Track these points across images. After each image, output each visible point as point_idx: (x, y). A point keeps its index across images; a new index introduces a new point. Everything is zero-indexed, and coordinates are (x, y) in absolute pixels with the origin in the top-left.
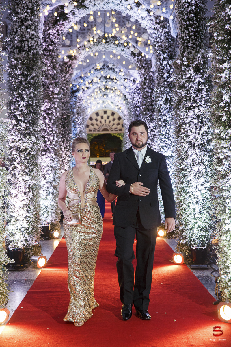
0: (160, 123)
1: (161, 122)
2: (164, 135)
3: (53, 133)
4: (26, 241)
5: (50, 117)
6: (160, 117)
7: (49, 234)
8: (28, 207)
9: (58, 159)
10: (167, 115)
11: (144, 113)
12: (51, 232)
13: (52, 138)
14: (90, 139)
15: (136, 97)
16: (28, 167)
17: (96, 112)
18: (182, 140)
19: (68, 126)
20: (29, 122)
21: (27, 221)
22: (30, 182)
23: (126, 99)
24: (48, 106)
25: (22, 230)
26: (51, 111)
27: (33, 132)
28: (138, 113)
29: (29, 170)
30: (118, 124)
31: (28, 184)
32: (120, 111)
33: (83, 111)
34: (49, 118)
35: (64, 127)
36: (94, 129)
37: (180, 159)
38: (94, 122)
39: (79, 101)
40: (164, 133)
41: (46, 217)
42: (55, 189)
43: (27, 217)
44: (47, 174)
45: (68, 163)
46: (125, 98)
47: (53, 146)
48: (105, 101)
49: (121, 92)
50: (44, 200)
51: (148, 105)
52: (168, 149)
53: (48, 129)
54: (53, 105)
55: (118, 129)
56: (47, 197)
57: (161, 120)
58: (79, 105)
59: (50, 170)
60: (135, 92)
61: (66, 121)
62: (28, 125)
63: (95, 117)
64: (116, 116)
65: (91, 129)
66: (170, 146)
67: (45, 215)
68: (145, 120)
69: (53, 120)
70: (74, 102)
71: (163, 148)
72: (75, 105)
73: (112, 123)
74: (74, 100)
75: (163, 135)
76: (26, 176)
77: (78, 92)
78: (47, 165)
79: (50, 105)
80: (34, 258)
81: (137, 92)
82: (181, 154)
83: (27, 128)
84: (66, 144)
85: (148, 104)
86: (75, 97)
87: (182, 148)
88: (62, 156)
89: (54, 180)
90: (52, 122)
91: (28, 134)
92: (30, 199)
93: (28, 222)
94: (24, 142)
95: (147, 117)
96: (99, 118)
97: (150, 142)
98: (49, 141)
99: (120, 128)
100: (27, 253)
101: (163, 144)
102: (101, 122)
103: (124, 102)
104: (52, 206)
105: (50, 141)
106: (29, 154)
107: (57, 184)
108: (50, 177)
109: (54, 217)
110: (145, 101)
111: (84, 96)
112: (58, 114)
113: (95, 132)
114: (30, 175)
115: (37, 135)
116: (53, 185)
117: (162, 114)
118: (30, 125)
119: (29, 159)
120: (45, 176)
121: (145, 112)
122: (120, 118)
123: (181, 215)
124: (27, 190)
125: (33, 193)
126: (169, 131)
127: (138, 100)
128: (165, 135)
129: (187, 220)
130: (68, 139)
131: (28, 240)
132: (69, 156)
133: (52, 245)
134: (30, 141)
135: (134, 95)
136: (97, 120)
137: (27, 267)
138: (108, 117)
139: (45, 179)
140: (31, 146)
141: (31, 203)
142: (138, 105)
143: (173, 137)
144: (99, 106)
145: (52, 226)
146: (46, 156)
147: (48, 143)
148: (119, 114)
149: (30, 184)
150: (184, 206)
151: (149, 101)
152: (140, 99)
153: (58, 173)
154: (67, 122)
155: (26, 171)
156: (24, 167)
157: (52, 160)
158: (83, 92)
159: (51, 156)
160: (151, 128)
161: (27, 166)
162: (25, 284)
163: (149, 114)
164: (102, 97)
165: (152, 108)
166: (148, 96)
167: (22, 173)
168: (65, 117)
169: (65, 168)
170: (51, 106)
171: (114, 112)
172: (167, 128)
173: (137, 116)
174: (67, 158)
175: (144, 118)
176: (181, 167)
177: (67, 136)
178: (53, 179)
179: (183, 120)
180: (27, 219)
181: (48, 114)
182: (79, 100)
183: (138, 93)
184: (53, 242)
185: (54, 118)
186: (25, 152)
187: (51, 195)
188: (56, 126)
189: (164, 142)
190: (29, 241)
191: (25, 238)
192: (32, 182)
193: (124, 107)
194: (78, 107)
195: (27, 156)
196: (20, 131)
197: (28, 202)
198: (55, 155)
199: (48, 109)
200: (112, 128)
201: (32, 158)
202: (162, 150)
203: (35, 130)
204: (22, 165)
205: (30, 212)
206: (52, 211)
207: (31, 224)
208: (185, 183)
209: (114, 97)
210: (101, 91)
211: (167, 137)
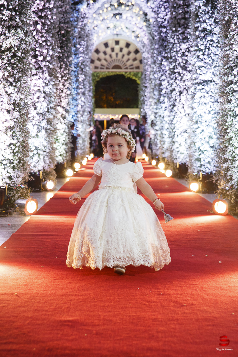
0: (197, 33)
1: (200, 31)
2: (202, 50)
3: (47, 44)
4: (10, 178)
5: (43, 21)
6: (198, 25)
7: (40, 184)
8: (12, 131)
9: (54, 82)
10: (207, 21)
11: (174, 29)
13: (45, 51)
14: (95, 81)
15: (161, 12)
16: (14, 74)
17: (105, 42)
18: (231, 40)
19: (67, 46)
20: (14, 10)
21: (12, 151)
22: (15, 96)
23: (147, 20)
24: (40, 5)
25: (4, 162)
26: (45, 13)
27: (20, 24)
28: (164, 36)
29: (15, 79)
30: (135, 59)
31: (13, 98)
32: (138, 39)
33: (87, 36)
34: (42, 22)
35: (61, 47)
36: (102, 65)
37: (228, 68)
38: (101, 55)
39: (82, 20)
40: (203, 47)
41: (36, 162)
42: (49, 123)
43: (12, 146)
44: (38, 102)
45: (66, 97)
46: (146, 18)
47: (47, 64)
48: (117, 26)
49: (141, 9)
50: (34, 139)
51: (179, 19)
52: (207, 70)
53: (40, 38)
54: (48, 4)
55: (134, 66)
56: (39, 134)
57: (200, 29)
58: (82, 24)
59: (43, 96)
60: (161, 6)
61: (64, 39)
62: (14, 14)
63: (102, 48)
64: (131, 48)
65: (97, 65)
66: (210, 66)
67: (36, 158)
68: (175, 39)
69: (47, 26)
70: (75, 19)
71: (200, 68)
72: (76, 23)
73: (126, 57)
74: (76, 15)
75: (200, 50)
76: (10, 87)
77: (81, 4)
78: (39, 90)
79: (43, 4)
80: (20, 201)
81: (163, 5)
82: (230, 61)
83: (11, 18)
84: (64, 70)
85: (180, 17)
86: (76, 11)
87: (232, 51)
88: (58, 88)
89: (48, 112)
90: (46, 28)
91: (14, 27)
92: (15, 120)
93: (13, 152)
94: (8, 38)
95: (177, 36)
96: (108, 50)
97: (181, 71)
98: (41, 55)
99: (137, 65)
100: (11, 195)
101: (202, 64)
102: (111, 56)
103: (145, 24)
104: (45, 147)
105: (42, 55)
106: (14, 56)
107: (52, 117)
108: (42, 106)
109: (48, 162)
110: (175, 11)
111: (89, 13)
112: (55, 17)
113: (102, 70)
114: (15, 86)
115: (25, 29)
116: (46, 117)
117: (201, 19)
118: (16, 14)
119: (15, 64)
120: (35, 105)
121: (174, 27)
122: (137, 52)
123: (226, 147)
124: (12, 107)
125: (20, 112)
126: (210, 44)
127: (164, 16)
128: (204, 51)
129: (234, 154)
130: (67, 64)
131: (13, 177)
132: (68, 88)
133: (44, 197)
134: (16, 37)
135: (159, 10)
136: (105, 53)
137: (10, 214)
138: (121, 50)
139: (35, 109)
140: (17, 44)
141: (16, 126)
142: (164, 24)
143: (215, 53)
144: (109, 32)
145: (44, 174)
146: (37, 77)
147: (40, 58)
148: (137, 45)
149: (16, 99)
150: (231, 134)
151: (181, 12)
152: (167, 15)
153: (53, 102)
154: (66, 41)
155: (11, 80)
156: (7, 74)
157: (46, 83)
158: (88, 8)
159: (44, 77)
160: (183, 51)
161: (12, 73)
163: (180, 31)
164: (114, 17)
165: (184, 22)
166: (180, 6)
167: (4, 82)
168: (63, 32)
169: (62, 105)
170: (44, 5)
171: (129, 43)
172: (207, 40)
173: (163, 40)
174: (65, 91)
175: (173, 37)
176: (229, 80)
177: (65, 60)
178: (46, 110)
179: (234, 10)
180: (11, 148)
181: (40, 17)
182: (82, 18)
183: (164, 8)
184: (45, 194)
185: (49, 23)
186: (8, 53)
187: (43, 131)
188: (51, 35)
189: (203, 60)
190: (14, 179)
191: (8, 175)
192: (18, 96)
193: (144, 32)
194: (81, 28)
195: (12, 59)
196: (2, 22)
197: (13, 123)
198: (50, 76)
199: (41, 9)
200: (126, 65)
201: (19, 61)
202: (199, 71)
203: (22, 21)
204: (4, 72)
205: (15, 138)
206: (45, 153)
207: (17, 156)
208: (233, 101)
209: (130, 18)
210: (113, 7)
211: (206, 53)
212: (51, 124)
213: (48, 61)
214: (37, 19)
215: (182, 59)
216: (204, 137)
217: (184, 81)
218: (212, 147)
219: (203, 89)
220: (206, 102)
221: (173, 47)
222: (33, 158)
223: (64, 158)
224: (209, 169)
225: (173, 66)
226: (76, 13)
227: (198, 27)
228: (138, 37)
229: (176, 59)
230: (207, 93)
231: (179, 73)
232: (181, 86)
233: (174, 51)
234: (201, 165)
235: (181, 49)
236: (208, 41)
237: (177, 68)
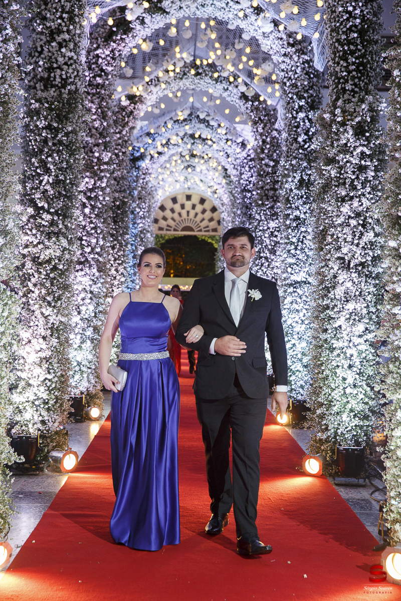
0: (288, 222)
1: (291, 220)
2: (294, 243)
3: (96, 232)
4: (43, 422)
5: (93, 203)
6: (289, 212)
7: (83, 411)
8: (48, 363)
9: (104, 279)
10: (300, 208)
11: (260, 202)
12: (86, 409)
13: (94, 241)
14: (158, 243)
15: (245, 172)
16: (53, 292)
17: (173, 197)
18: (327, 254)
19: (123, 221)
20: (56, 213)
21: (46, 388)
22: (54, 319)
23: (227, 176)
24: (90, 184)
25: (37, 403)
26: (95, 194)
27: (64, 230)
28: (248, 202)
29: (54, 297)
30: (211, 220)
31: (51, 322)
32: (216, 196)
33: (149, 194)
34: (91, 205)
35: (115, 222)
36: (168, 226)
37: (323, 289)
38: (168, 213)
39: (143, 176)
40: (294, 240)
41: (78, 381)
42: (96, 331)
43: (47, 381)
44: (83, 304)
45: (120, 286)
46: (226, 173)
47: (96, 256)
48: (189, 178)
49: (219, 163)
50: (76, 351)
51: (266, 189)
52: (300, 269)
53: (88, 225)
54: (99, 182)
55: (210, 228)
56: (83, 346)
57: (291, 217)
58: (143, 182)
59: (89, 297)
60: (244, 165)
61: (119, 212)
62: (56, 218)
63: (169, 205)
64: (207, 206)
65: (162, 226)
66: (304, 263)
67: (77, 377)
68: (261, 214)
69: (97, 210)
70: (135, 178)
71: (292, 266)
72: (135, 184)
73: (200, 216)
74: (135, 174)
75: (292, 243)
76: (48, 308)
77: (143, 160)
78: (85, 289)
79: (93, 183)
80: (55, 454)
81: (247, 163)
82: (325, 280)
83: (52, 223)
84: (118, 251)
85: (268, 187)
86: (136, 168)
87: (328, 269)
88: (110, 274)
89: (95, 317)
90: (96, 213)
91: (55, 233)
92: (52, 349)
93: (49, 389)
94: (47, 248)
95: (264, 211)
96: (177, 207)
98: (88, 246)
99: (214, 227)
100: (44, 445)
101: (292, 261)
102: (180, 214)
103: (224, 181)
104: (90, 362)
105: (90, 246)
106: (55, 268)
107: (100, 323)
108: (88, 309)
109: (93, 381)
110: (262, 180)
111: (152, 168)
112: (107, 198)
113: (168, 232)
114: (54, 307)
115: (70, 236)
116: (92, 324)
117: (293, 205)
118: (59, 218)
119: (54, 278)
120: (79, 308)
121: (260, 200)
122: (214, 209)
123: (321, 388)
124: (49, 332)
125: (58, 338)
126: (304, 237)
127: (248, 178)
128: (296, 244)
129: (330, 397)
130: (122, 243)
131: (47, 421)
132: (122, 274)
133: (87, 433)
134: (57, 247)
135: (243, 169)
136: (173, 211)
137: (42, 470)
138: (194, 207)
139: (79, 313)
140: (58, 255)
141: (54, 356)
142: (249, 187)
143: (310, 248)
144: (178, 186)
145: (88, 398)
146: (83, 273)
147: (88, 250)
148: (214, 202)
149: (55, 322)
150: (327, 372)
151: (269, 181)
152: (252, 177)
153: (102, 304)
154: (122, 214)
155: (49, 298)
156: (45, 292)
157: (93, 280)
158: (152, 161)
159: (92, 273)
160: (271, 230)
161: (50, 290)
162: (40, 500)
163: (268, 205)
164: (185, 169)
165: (274, 194)
166: (268, 173)
167: (41, 302)
168: (118, 203)
170: (95, 184)
171: (204, 198)
172: (300, 232)
173: (247, 207)
174: (118, 278)
175: (258, 212)
176: (324, 304)
177: (120, 238)
178: (93, 315)
179: (330, 219)
180: (46, 384)
181: (89, 198)
182: (144, 174)
183: (249, 167)
184: (89, 427)
185: (100, 206)
186: (47, 266)
187: (89, 342)
188: (102, 220)
189: (295, 256)
190: (49, 424)
191: (40, 418)
192: (57, 319)
193: (224, 189)
194: (142, 187)
195: (51, 273)
196: (41, 227)
197: (50, 353)
198: (99, 271)
199: (90, 189)
200: (200, 227)
201: (60, 275)
202: (289, 270)
203: (66, 227)
204: (41, 289)
205: (52, 371)
206: (89, 370)
207: (53, 394)
208: (330, 331)
209: (205, 172)
210: (184, 159)
211: (299, 248)
212: (99, 332)
213: (97, 253)
214: (85, 200)
215: (271, 240)
216: (295, 353)
217: (273, 268)
218: (306, 367)
219: (295, 292)
220: (299, 308)
221: (258, 224)
222: (73, 376)
224: (302, 395)
225: (258, 248)
226: (136, 171)
227: (289, 215)
228: (216, 193)
229: (263, 240)
230: (301, 298)
231: (266, 258)
232: (269, 275)
233: (260, 230)
234: (292, 389)
235: (269, 228)
236: (302, 232)
237: (264, 252)
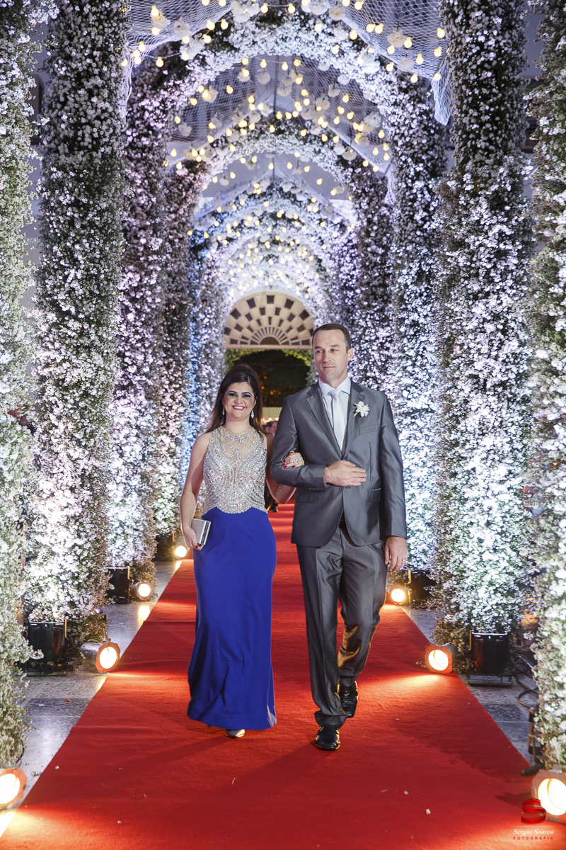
0: (402, 329)
1: (406, 326)
2: (411, 357)
3: (143, 345)
4: (72, 604)
5: (139, 307)
6: (404, 315)
7: (128, 588)
8: (78, 524)
9: (154, 408)
10: (419, 309)
11: (366, 303)
12: (132, 586)
13: (141, 358)
14: (231, 361)
15: (345, 264)
16: (83, 426)
17: (249, 298)
18: (455, 371)
19: (180, 331)
20: (87, 319)
21: (76, 558)
22: (85, 463)
23: (321, 269)
24: (134, 281)
25: (63, 578)
26: (141, 294)
27: (97, 343)
28: (349, 304)
29: (85, 434)
30: (301, 328)
31: (82, 467)
32: (307, 296)
33: (217, 295)
34: (136, 309)
35: (170, 332)
36: (243, 337)
37: (450, 418)
38: (243, 321)
39: (208, 271)
40: (412, 353)
41: (121, 548)
42: (145, 480)
43: (77, 548)
44: (127, 444)
45: (178, 419)
46: (320, 265)
47: (144, 378)
48: (270, 273)
49: (310, 252)
50: (118, 508)
51: (373, 286)
52: (420, 392)
53: (132, 336)
54: (147, 279)
55: (299, 340)
56: (126, 499)
57: (406, 322)
58: (208, 279)
59: (135, 433)
60: (344, 253)
61: (175, 318)
62: (86, 326)
63: (244, 309)
64: (296, 310)
65: (235, 338)
66: (426, 384)
67: (119, 542)
68: (367, 320)
69: (144, 315)
70: (197, 274)
71: (408, 389)
72: (198, 281)
73: (286, 324)
74: (197, 267)
75: (408, 358)
76: (77, 448)
77: (208, 248)
78: (129, 422)
79: (138, 279)
80: (88, 647)
81: (348, 252)
82: (452, 406)
83: (82, 333)
84: (174, 372)
85: (375, 282)
86: (198, 260)
87: (456, 391)
88: (164, 402)
89: (143, 460)
90: (143, 319)
91: (86, 347)
92: (83, 504)
93: (79, 559)
94: (75, 367)
95: (371, 315)
96: (255, 312)
98: (133, 364)
99: (305, 338)
100: (73, 634)
101: (410, 381)
102: (259, 322)
103: (317, 276)
104: (136, 522)
105: (135, 364)
106: (86, 394)
107: (149, 469)
108: (134, 450)
109: (141, 548)
110: (367, 274)
111: (221, 260)
112: (158, 300)
113: (244, 346)
114: (85, 447)
115: (105, 351)
116: (139, 471)
117: (409, 307)
118: (90, 327)
119: (85, 408)
120: (121, 449)
121: (366, 300)
122: (305, 315)
123: (449, 553)
124: (78, 481)
125: (91, 489)
126: (424, 348)
127: (350, 271)
128: (414, 359)
129: (462, 566)
130: (180, 361)
131: (77, 603)
132: (180, 402)
133: (134, 618)
134: (89, 365)
135: (342, 259)
136: (249, 317)
137: (71, 669)
138: (277, 311)
139: (121, 455)
140: (90, 376)
141: (85, 513)
142: (350, 283)
143: (433, 363)
144: (256, 284)
145: (135, 570)
146: (126, 401)
147: (132, 370)
148: (304, 305)
149: (86, 467)
150: (457, 532)
151: (377, 274)
152: (354, 269)
153: (152, 443)
154: (179, 321)
155: (78, 436)
156: (72, 427)
157: (140, 411)
158: (220, 250)
159: (138, 402)
160: (381, 340)
161: (80, 424)
162: (67, 710)
163: (376, 306)
164: (265, 261)
165: (384, 292)
166: (376, 264)
167: (67, 440)
168: (174, 307)
169: (171, 431)
170: (141, 281)
171: (291, 299)
172: (419, 342)
173: (348, 311)
174: (175, 407)
175: (363, 316)
176: (452, 438)
177: (177, 354)
178: (141, 457)
179: (459, 323)
180: (75, 552)
181: (133, 300)
182: (209, 268)
183: (351, 256)
184: (136, 609)
185: (149, 310)
186: (75, 391)
187: (135, 495)
188: (152, 330)
189: (412, 375)
190: (79, 606)
191: (68, 599)
192: (90, 463)
193: (317, 287)
194: (206, 286)
195: (81, 401)
196: (66, 339)
197: (80, 510)
198: (148, 398)
199: (135, 287)
200: (286, 338)
201: (93, 404)
203: (101, 338)
204: (68, 422)
205: (83, 534)
206: (136, 533)
207: (85, 565)
208: (460, 476)
209: (292, 264)
210: (263, 247)
211: (418, 364)
212: (148, 481)
213: (144, 374)
214: (127, 303)
215: (380, 354)
216: (414, 506)
219: (413, 423)
220: (419, 446)
221: (364, 333)
222: (115, 541)
223: (172, 525)
224: (424, 563)
226: (198, 264)
227: (404, 319)
229: (370, 355)
230: (421, 432)
231: (375, 379)
233: (366, 341)
235: (377, 338)
236: (421, 342)
237: (371, 371)
